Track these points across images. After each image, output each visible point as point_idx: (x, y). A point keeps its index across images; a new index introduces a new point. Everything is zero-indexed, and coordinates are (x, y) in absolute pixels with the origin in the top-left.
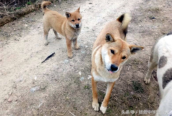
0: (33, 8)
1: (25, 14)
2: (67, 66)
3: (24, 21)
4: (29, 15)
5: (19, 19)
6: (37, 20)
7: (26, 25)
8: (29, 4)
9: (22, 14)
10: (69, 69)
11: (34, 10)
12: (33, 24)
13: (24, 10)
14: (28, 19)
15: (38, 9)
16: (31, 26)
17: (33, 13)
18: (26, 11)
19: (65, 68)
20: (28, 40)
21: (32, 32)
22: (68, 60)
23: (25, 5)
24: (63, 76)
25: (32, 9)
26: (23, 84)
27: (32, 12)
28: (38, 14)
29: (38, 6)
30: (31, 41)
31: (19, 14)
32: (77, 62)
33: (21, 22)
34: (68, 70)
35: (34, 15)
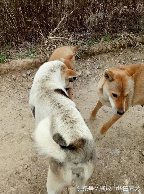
0: (109, 47)
1: (94, 54)
2: (114, 160)
3: (88, 64)
4: (99, 57)
5: (83, 60)
6: (106, 68)
7: (88, 72)
8: (105, 40)
9: (90, 53)
10: (114, 167)
11: (110, 51)
12: (99, 73)
13: (95, 48)
14: (95, 63)
15: (115, 50)
16: (94, 75)
17: (106, 55)
18: (97, 50)
19: (109, 163)
20: (80, 97)
21: (91, 86)
22: (119, 152)
23: (100, 39)
24: (101, 174)
25: (107, 49)
26: (45, 161)
27: (105, 52)
28: (112, 58)
29: (118, 46)
30: (83, 99)
31: (85, 53)
32: (133, 161)
33: (84, 65)
34: (111, 168)
35: (106, 58)
